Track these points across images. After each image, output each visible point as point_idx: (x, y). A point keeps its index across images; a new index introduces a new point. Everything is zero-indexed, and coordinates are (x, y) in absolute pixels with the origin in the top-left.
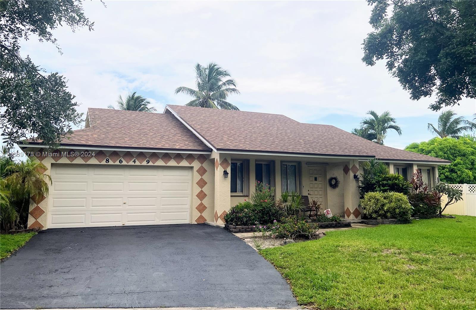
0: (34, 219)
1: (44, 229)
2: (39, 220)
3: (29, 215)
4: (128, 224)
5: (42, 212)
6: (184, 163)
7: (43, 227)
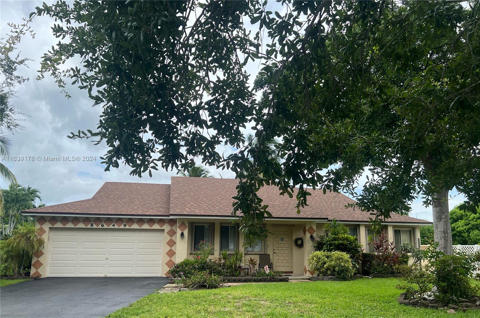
0: (35, 269)
1: (42, 277)
2: (39, 270)
3: (32, 266)
4: (109, 275)
5: (41, 264)
6: (156, 226)
7: (41, 276)
